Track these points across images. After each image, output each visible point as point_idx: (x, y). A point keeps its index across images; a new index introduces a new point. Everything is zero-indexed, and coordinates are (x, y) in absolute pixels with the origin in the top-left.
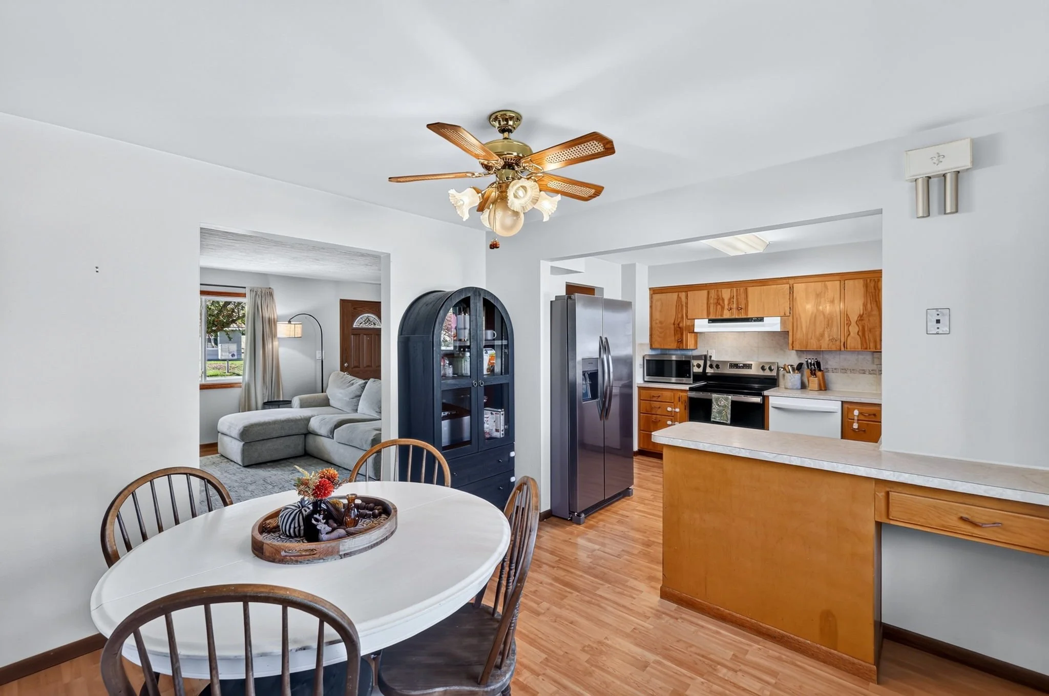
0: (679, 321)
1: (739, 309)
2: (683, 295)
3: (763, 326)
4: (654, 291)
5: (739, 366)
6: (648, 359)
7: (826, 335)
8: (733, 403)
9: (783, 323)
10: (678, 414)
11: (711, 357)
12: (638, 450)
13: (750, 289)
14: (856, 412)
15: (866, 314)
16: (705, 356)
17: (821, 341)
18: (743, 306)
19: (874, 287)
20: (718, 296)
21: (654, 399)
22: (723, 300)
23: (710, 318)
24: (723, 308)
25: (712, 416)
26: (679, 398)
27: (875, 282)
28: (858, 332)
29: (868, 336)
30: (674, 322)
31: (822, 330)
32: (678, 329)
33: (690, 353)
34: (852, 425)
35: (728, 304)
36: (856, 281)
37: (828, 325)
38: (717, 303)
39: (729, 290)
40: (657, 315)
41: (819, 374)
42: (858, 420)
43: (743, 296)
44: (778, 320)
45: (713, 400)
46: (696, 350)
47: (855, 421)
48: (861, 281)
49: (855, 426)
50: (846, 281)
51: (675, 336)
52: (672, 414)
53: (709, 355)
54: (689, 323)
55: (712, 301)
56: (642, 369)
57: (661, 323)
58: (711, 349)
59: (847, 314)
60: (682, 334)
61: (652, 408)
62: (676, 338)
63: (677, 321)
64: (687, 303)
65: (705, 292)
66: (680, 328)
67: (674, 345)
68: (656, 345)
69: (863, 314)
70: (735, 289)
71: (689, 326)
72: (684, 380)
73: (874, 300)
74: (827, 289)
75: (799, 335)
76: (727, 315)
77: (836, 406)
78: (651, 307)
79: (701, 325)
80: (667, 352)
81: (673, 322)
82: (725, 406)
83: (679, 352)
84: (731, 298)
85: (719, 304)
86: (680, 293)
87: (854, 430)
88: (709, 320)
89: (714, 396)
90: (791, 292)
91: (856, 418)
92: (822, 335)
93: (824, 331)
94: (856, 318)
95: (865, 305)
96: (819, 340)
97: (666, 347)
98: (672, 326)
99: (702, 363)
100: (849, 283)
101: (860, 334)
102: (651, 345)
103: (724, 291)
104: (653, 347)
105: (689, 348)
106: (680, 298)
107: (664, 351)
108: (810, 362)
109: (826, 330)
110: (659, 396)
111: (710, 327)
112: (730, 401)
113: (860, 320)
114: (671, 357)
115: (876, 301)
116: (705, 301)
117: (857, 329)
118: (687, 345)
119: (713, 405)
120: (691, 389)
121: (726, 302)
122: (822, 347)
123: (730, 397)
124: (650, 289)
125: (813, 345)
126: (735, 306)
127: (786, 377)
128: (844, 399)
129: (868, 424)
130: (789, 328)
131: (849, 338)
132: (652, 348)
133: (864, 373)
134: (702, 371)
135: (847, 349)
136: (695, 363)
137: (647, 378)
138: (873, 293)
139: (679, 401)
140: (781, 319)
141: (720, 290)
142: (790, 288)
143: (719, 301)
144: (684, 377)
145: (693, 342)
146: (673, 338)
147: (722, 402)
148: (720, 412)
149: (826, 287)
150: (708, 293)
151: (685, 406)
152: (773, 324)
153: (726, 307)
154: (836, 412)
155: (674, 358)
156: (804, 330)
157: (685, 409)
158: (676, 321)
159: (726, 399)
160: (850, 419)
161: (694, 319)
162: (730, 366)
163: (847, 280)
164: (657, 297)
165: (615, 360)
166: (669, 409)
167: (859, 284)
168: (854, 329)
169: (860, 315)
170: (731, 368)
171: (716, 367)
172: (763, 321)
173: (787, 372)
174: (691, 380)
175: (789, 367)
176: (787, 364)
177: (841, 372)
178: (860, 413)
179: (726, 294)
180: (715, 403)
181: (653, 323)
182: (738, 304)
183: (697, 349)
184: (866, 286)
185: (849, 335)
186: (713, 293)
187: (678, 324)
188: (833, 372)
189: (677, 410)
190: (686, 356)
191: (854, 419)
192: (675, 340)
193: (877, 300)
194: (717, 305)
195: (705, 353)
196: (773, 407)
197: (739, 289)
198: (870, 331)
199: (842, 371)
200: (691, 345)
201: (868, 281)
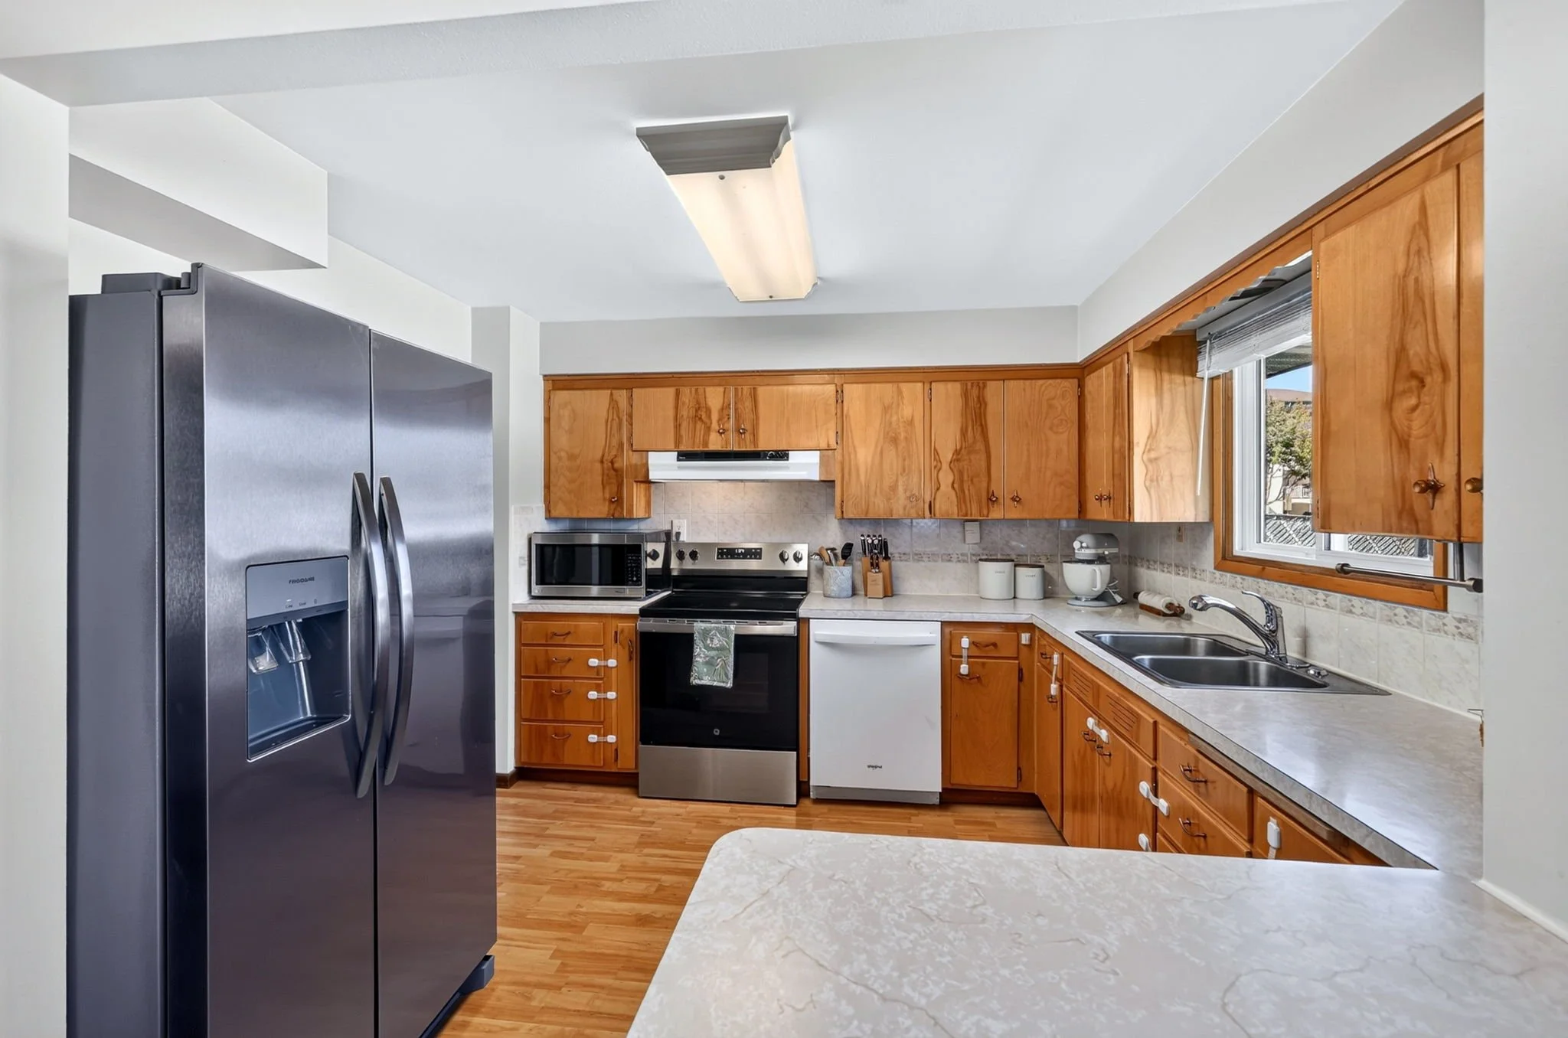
0: (614, 452)
1: (740, 432)
2: (622, 396)
3: (787, 468)
4: (556, 383)
5: (738, 554)
6: (540, 542)
7: (901, 489)
8: (739, 638)
9: (824, 463)
10: (614, 672)
11: (678, 534)
12: (515, 768)
13: (762, 391)
14: (965, 642)
15: (965, 448)
16: (668, 534)
17: (892, 501)
18: (747, 426)
19: (979, 397)
20: (698, 402)
21: (558, 640)
22: (709, 411)
23: (683, 448)
24: (708, 429)
25: (694, 674)
26: (616, 633)
27: (979, 387)
28: (953, 483)
29: (969, 490)
30: (603, 456)
31: (894, 478)
32: (612, 472)
33: (634, 527)
34: (959, 668)
35: (719, 420)
36: (950, 385)
37: (904, 470)
38: (697, 418)
39: (721, 389)
40: (562, 441)
41: (884, 564)
42: (969, 657)
43: (748, 404)
44: (814, 457)
45: (696, 636)
46: (649, 520)
47: (963, 659)
48: (958, 385)
49: (964, 669)
50: (933, 384)
51: (604, 488)
52: (598, 674)
53: (675, 530)
54: (635, 459)
55: (684, 412)
56: (525, 568)
57: (572, 457)
58: (679, 518)
59: (935, 449)
60: (620, 485)
61: (549, 663)
62: (607, 496)
63: (609, 453)
64: (630, 416)
65: (671, 391)
66: (615, 470)
67: (603, 510)
68: (559, 510)
69: (961, 448)
70: (732, 389)
71: (636, 465)
72: (628, 590)
73: (978, 423)
74: (903, 398)
75: (854, 489)
76: (715, 444)
77: (931, 633)
78: (547, 420)
79: (663, 466)
80: (586, 525)
81: (599, 456)
82: (721, 649)
83: (611, 526)
84: (725, 408)
85: (700, 419)
86: (614, 392)
87: (961, 677)
88: (679, 455)
89: (699, 626)
90: (840, 401)
91: (965, 653)
92: (894, 488)
93: (897, 481)
94: (949, 456)
95: (964, 433)
96: (889, 499)
97: (582, 515)
98: (598, 466)
99: (660, 548)
100: (939, 388)
101: (956, 486)
102: (548, 510)
103: (710, 390)
104: (554, 514)
105: (635, 517)
106: (617, 402)
107: (578, 525)
108: (870, 541)
109: (900, 477)
110: (569, 633)
111: (680, 468)
112: (734, 635)
113: (955, 460)
114: (590, 538)
115: (981, 425)
116: (671, 413)
117: (950, 478)
118: (630, 511)
119: (695, 646)
120: (645, 613)
121: (715, 417)
122: (894, 512)
123: (732, 627)
124: (546, 377)
125: (879, 508)
126: (731, 424)
127: (826, 575)
128: (947, 617)
129: (984, 664)
130: (836, 476)
131: (939, 494)
132: (549, 517)
133: (950, 561)
134: (660, 566)
135: (935, 515)
136: (649, 547)
137: (537, 590)
138: (977, 411)
139: (616, 642)
140: (821, 458)
141: (701, 389)
142: (837, 391)
143: (700, 412)
144: (627, 585)
145: (643, 503)
146: (601, 494)
147: (716, 641)
148: (710, 663)
149: (900, 392)
150: (678, 394)
151: (631, 653)
152: (804, 465)
153: (715, 426)
154: (934, 645)
155: (595, 539)
156: (862, 478)
157: (631, 659)
158: (606, 455)
159: (725, 633)
160: (953, 656)
161: (648, 451)
162: (719, 553)
163: (934, 381)
164: (561, 396)
165: (418, 553)
166: (594, 662)
167: (954, 389)
168: (946, 478)
169: (956, 450)
170: (722, 558)
171: (690, 555)
172: (787, 460)
173: (827, 564)
174: (641, 590)
175: (829, 552)
176: (826, 547)
177: (914, 560)
178: (973, 643)
179: (714, 398)
180: (701, 645)
181: (554, 460)
182: (738, 418)
183: (649, 517)
184: (965, 395)
185: (938, 489)
186: (687, 394)
187: (612, 462)
188: (901, 561)
189: (612, 663)
190: (631, 535)
191: (961, 657)
192: (604, 499)
193: (983, 423)
194: (696, 422)
195: (667, 527)
196: (816, 642)
197: (740, 387)
198: (972, 480)
199: (916, 557)
200: (639, 511)
201: (969, 384)
